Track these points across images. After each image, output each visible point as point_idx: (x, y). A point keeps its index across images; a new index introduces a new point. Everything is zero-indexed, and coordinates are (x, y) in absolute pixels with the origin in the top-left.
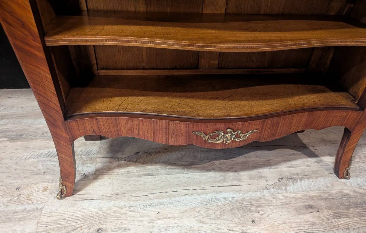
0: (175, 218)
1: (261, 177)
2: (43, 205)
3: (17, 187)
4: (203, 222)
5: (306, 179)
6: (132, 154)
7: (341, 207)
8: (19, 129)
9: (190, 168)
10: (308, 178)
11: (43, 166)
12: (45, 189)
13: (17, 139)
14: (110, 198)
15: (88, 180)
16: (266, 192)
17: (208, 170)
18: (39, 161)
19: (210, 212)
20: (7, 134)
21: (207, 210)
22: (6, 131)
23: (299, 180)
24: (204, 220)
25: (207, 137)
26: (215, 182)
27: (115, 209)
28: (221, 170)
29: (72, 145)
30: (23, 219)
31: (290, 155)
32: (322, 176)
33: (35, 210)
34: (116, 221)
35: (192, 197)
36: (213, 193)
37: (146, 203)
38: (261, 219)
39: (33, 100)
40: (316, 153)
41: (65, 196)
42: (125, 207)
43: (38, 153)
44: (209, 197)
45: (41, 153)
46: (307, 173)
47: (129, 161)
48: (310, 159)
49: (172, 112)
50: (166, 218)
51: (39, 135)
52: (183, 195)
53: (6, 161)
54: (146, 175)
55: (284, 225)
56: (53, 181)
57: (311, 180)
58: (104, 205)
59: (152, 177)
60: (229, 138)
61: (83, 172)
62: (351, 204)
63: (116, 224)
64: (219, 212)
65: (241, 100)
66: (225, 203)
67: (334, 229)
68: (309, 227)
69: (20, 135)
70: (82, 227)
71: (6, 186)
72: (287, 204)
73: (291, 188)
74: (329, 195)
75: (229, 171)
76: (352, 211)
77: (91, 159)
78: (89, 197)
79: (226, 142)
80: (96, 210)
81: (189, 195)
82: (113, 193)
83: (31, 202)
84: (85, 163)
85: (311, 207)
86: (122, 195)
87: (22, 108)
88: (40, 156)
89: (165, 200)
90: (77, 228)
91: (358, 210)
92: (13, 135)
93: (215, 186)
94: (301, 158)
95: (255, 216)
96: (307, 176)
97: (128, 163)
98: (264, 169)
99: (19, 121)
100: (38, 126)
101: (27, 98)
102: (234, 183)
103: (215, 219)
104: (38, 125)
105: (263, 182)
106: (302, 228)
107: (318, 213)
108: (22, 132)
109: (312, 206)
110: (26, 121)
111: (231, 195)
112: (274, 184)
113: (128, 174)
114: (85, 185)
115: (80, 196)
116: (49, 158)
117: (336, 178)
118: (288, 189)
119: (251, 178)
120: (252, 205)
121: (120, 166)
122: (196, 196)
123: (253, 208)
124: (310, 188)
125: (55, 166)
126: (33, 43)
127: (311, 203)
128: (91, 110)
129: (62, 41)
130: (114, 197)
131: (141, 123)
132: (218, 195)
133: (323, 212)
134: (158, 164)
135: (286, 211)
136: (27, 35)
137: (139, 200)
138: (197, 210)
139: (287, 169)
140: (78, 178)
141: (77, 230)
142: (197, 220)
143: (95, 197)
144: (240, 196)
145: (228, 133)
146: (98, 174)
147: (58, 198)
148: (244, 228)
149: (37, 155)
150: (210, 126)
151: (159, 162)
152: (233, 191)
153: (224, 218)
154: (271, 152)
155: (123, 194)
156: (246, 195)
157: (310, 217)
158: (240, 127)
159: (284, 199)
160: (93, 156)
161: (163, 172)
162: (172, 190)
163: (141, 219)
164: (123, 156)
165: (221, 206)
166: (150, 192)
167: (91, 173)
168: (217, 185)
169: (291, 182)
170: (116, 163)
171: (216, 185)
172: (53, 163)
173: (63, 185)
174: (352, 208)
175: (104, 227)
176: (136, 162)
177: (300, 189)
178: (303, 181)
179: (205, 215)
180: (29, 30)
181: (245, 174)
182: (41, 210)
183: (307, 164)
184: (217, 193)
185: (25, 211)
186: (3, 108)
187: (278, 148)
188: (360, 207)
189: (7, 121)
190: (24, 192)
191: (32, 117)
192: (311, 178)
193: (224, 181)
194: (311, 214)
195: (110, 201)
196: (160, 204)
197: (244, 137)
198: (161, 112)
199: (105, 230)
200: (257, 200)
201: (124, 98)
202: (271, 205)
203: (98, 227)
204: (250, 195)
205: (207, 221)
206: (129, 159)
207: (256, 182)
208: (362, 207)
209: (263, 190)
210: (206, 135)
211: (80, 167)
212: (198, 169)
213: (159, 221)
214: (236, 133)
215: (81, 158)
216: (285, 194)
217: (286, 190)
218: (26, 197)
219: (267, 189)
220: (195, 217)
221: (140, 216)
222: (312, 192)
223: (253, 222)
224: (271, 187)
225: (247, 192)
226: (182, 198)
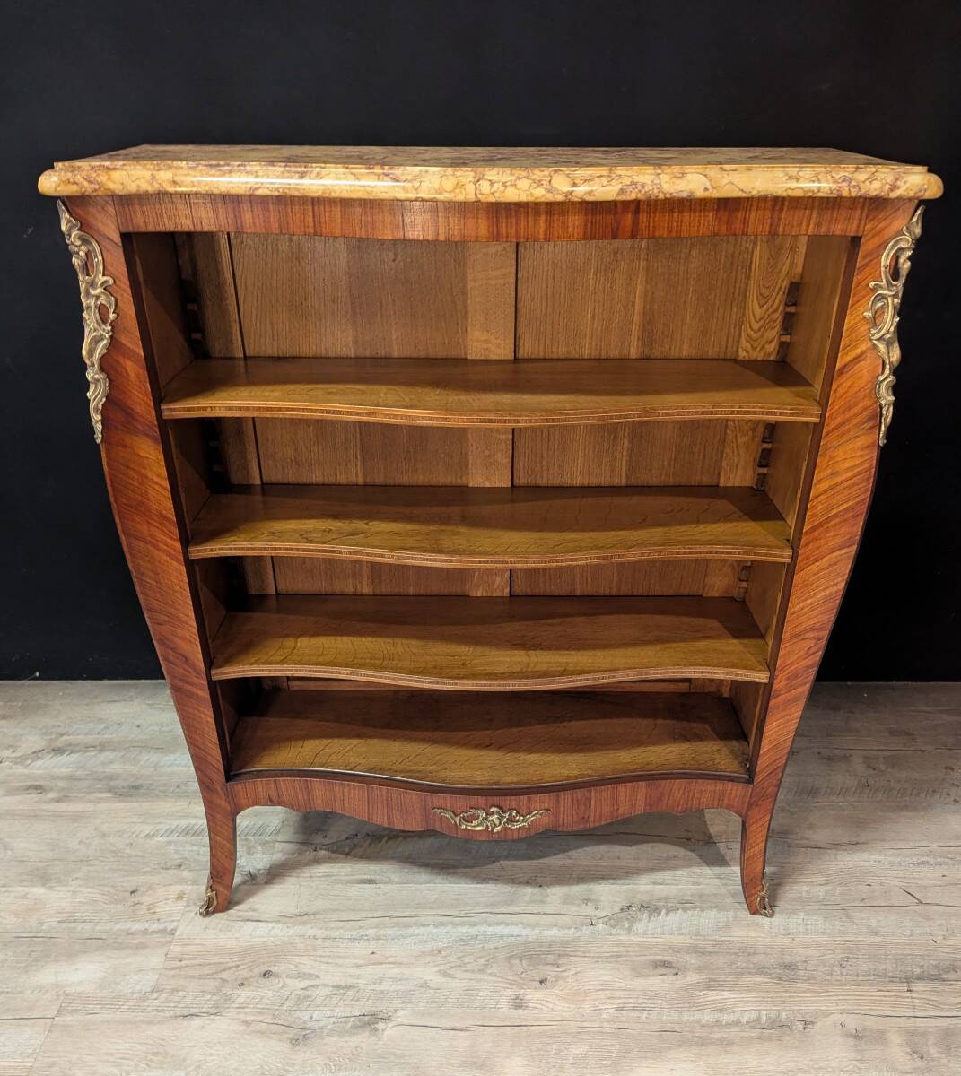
0: (401, 964)
1: (587, 901)
2: (175, 924)
3: (131, 890)
4: (449, 976)
5: (680, 911)
6: (343, 838)
7: (727, 971)
8: (133, 775)
9: (449, 874)
10: (685, 910)
11: (177, 852)
12: (180, 897)
13: (131, 796)
14: (291, 920)
15: (255, 884)
16: (587, 931)
17: (485, 880)
18: (169, 843)
19: (467, 960)
20: (112, 783)
21: (461, 954)
22: (110, 777)
23: (663, 912)
24: (451, 972)
25: (457, 819)
26: (492, 905)
27: (297, 941)
28: (513, 881)
29: (234, 821)
30: (143, 946)
31: (668, 858)
32: (716, 907)
33: (163, 931)
34: (298, 961)
35: (442, 930)
36: (482, 924)
37: (355, 934)
38: (557, 979)
39: (160, 708)
40: (727, 858)
41: (214, 912)
42: (315, 938)
43: (168, 827)
44: (473, 931)
45: (173, 827)
46: (687, 898)
47: (334, 852)
48: (707, 870)
49: (401, 771)
50: (386, 963)
51: (172, 789)
52: (424, 925)
53: (112, 840)
54: (362, 882)
55: (600, 992)
56: (195, 882)
57: (690, 912)
58: (279, 932)
59: (374, 886)
60: (497, 822)
61: (246, 869)
62: (751, 966)
63: (296, 966)
64: (483, 960)
65: (529, 751)
66: (501, 944)
67: (694, 1008)
68: (645, 1001)
69: (137, 788)
70: (238, 966)
71: (114, 887)
72: (620, 956)
73: (639, 927)
74: (714, 946)
75: (527, 883)
76: (747, 979)
77: (264, 843)
78: (255, 915)
79: (493, 830)
80: (265, 940)
81: (437, 925)
82: (297, 912)
83: (155, 917)
84: (253, 850)
85: (666, 965)
86: (312, 917)
87: (138, 726)
88: (172, 832)
89: (389, 932)
90: (230, 968)
91: (759, 979)
92: (123, 788)
93: (491, 913)
94: (690, 866)
95: (550, 972)
96: (684, 904)
97: (333, 855)
98: (600, 884)
99: (133, 756)
100: (169, 770)
101: (148, 704)
102: (530, 909)
103: (473, 971)
104: (170, 766)
105: (589, 910)
106: (631, 1000)
107: (675, 977)
108: (140, 782)
109: (669, 963)
110: (147, 758)
111: (516, 930)
112: (610, 917)
113: (329, 879)
114: (249, 894)
115: (240, 913)
116: (188, 838)
117: (744, 913)
118: (634, 927)
119: (567, 900)
120: (549, 952)
121: (317, 861)
122: (449, 928)
123: (550, 958)
124: (680, 929)
125: (199, 854)
126: (195, 680)
127: (669, 958)
128: (269, 765)
129: (234, 672)
130: (299, 918)
131: (346, 789)
132: (490, 930)
133: (686, 977)
134: (392, 861)
135: (612, 969)
136: (189, 672)
137: (342, 928)
138: (444, 953)
139: (650, 887)
140: (237, 880)
141: (231, 971)
142: (440, 971)
143: (264, 917)
144: (532, 934)
145: (493, 813)
146: (274, 874)
147: (201, 914)
148: (522, 991)
149: (168, 830)
150: (460, 801)
151: (393, 858)
152: (522, 923)
153: (489, 971)
154: (629, 848)
155: (314, 914)
156: (545, 933)
157: (658, 982)
158: (514, 804)
159: (618, 945)
160: (268, 839)
161: (395, 877)
162: (406, 914)
163: (340, 961)
164: (326, 841)
165: (490, 949)
166: (364, 915)
167: (261, 872)
168: (497, 911)
169: (646, 915)
170: (310, 855)
171: (492, 911)
172: (195, 848)
173: (212, 891)
174: (749, 973)
175: (275, 969)
176: (347, 854)
177: (659, 930)
178: (671, 914)
179: (459, 962)
180: (194, 667)
181: (557, 893)
182: (173, 932)
183: (694, 880)
184: (489, 925)
185: (145, 932)
186: (103, 726)
187: (648, 842)
188: (766, 974)
189: (109, 755)
190: (143, 899)
191: (158, 749)
192: (689, 909)
193: (511, 902)
194: (661, 977)
195: (289, 925)
196: (378, 938)
197: (523, 821)
198: (382, 771)
199: (277, 976)
200: (565, 943)
201: (325, 741)
202: (587, 955)
203: (265, 968)
204: (553, 933)
205: (458, 973)
206: (335, 848)
207: (574, 909)
208: (770, 975)
209: (583, 925)
210: (456, 816)
211: (243, 859)
212: (465, 875)
213: (371, 967)
214: (507, 815)
215: (246, 840)
216: (624, 938)
217: (629, 929)
218: (148, 909)
219: (592, 925)
220: (437, 966)
221: (339, 957)
222: (681, 937)
223: (541, 982)
224: (600, 921)
225: (550, 927)
226: (422, 930)
